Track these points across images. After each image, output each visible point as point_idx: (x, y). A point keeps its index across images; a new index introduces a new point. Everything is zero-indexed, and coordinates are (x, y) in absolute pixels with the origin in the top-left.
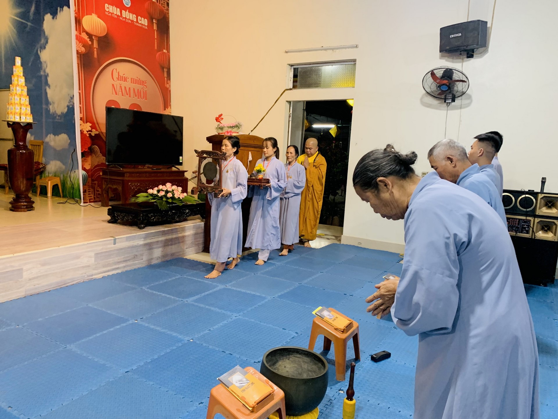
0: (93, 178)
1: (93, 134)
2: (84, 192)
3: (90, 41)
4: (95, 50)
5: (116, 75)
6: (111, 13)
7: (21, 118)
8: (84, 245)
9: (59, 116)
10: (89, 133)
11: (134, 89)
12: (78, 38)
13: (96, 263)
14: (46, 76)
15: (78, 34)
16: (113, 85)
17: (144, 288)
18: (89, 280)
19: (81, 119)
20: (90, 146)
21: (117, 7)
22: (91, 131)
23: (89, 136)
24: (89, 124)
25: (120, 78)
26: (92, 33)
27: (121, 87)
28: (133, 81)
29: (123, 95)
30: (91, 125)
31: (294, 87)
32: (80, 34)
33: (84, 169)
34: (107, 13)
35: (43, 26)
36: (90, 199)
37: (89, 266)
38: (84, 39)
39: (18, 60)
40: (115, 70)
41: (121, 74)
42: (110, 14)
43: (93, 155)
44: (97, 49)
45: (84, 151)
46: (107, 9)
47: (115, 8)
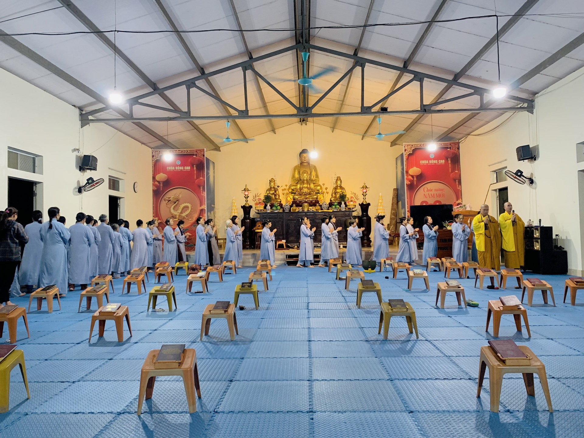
3: (412, 178)
4: (415, 181)
5: (426, 190)
6: (423, 164)
11: (436, 194)
12: (407, 179)
16: (424, 194)
19: (408, 211)
21: (426, 160)
25: (428, 190)
26: (413, 175)
27: (429, 194)
28: (436, 190)
29: (430, 198)
31: (497, 182)
32: (408, 177)
38: (410, 179)
40: (425, 188)
41: (429, 189)
46: (421, 163)
47: (425, 161)
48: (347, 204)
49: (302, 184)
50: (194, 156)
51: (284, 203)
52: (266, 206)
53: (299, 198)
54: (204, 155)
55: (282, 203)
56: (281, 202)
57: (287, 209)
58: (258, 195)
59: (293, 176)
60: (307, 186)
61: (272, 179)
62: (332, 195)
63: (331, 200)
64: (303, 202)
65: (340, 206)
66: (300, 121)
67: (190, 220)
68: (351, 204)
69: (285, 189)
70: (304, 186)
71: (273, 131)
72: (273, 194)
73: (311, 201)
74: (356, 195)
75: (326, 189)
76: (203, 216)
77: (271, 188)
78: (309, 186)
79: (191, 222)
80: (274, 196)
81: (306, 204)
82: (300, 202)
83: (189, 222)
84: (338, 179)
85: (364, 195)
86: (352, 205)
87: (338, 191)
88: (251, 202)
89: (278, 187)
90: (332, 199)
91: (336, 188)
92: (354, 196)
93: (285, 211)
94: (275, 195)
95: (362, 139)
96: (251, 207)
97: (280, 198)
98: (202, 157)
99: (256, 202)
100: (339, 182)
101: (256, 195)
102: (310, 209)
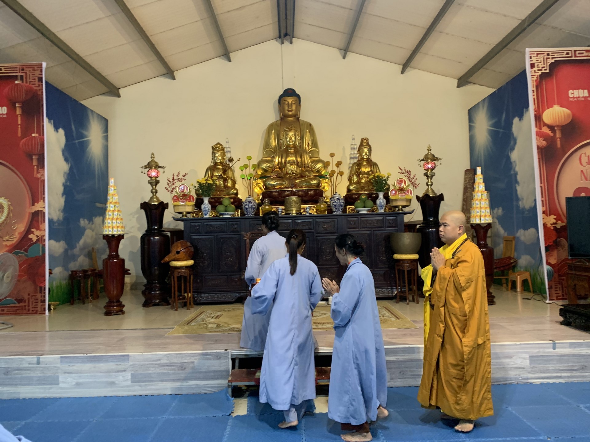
0: (560, 274)
1: (558, 227)
2: (549, 288)
3: (552, 133)
4: (558, 140)
5: (585, 160)
6: (576, 97)
7: (481, 220)
8: (516, 345)
9: (528, 211)
10: (554, 225)
12: (537, 134)
13: (532, 366)
14: (516, 174)
15: (538, 130)
16: (582, 171)
17: (581, 406)
18: (524, 383)
19: (544, 212)
20: (554, 239)
21: (583, 89)
22: (556, 223)
23: (554, 229)
24: (553, 217)
26: (554, 124)
30: (555, 217)
32: (540, 129)
33: (548, 264)
34: (571, 99)
35: (512, 130)
36: (557, 296)
37: (523, 368)
38: (546, 133)
39: (479, 169)
40: (583, 155)
42: (575, 99)
43: (560, 248)
44: (560, 138)
45: (548, 245)
46: (571, 96)
47: (581, 91)
48: (391, 197)
49: (284, 155)
50: (17, 82)
51: (242, 196)
52: (199, 203)
53: (277, 185)
54: (40, 79)
55: (239, 196)
56: (237, 194)
57: (249, 210)
58: (181, 176)
59: (267, 144)
60: (295, 159)
61: (218, 144)
62: (350, 179)
63: (349, 190)
64: (287, 193)
65: (375, 203)
66: (280, 37)
67: (7, 238)
68: (399, 199)
69: (246, 166)
70: (288, 159)
71: (226, 55)
72: (220, 177)
73: (306, 192)
74: (412, 176)
75: (339, 164)
76: (38, 229)
77: (216, 164)
78: (299, 159)
79: (9, 243)
80: (222, 183)
81: (294, 198)
82: (280, 193)
83: (4, 243)
84: (365, 142)
85: (429, 175)
86: (402, 200)
87: (364, 169)
88: (164, 196)
89: (231, 160)
90: (352, 188)
91: (359, 164)
92: (406, 179)
93: (245, 215)
94: (225, 180)
95: (403, 72)
96: (163, 206)
97: (237, 186)
98: (37, 83)
99: (174, 194)
100: (366, 150)
101: (175, 178)
102: (302, 211)
